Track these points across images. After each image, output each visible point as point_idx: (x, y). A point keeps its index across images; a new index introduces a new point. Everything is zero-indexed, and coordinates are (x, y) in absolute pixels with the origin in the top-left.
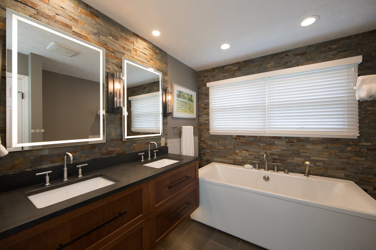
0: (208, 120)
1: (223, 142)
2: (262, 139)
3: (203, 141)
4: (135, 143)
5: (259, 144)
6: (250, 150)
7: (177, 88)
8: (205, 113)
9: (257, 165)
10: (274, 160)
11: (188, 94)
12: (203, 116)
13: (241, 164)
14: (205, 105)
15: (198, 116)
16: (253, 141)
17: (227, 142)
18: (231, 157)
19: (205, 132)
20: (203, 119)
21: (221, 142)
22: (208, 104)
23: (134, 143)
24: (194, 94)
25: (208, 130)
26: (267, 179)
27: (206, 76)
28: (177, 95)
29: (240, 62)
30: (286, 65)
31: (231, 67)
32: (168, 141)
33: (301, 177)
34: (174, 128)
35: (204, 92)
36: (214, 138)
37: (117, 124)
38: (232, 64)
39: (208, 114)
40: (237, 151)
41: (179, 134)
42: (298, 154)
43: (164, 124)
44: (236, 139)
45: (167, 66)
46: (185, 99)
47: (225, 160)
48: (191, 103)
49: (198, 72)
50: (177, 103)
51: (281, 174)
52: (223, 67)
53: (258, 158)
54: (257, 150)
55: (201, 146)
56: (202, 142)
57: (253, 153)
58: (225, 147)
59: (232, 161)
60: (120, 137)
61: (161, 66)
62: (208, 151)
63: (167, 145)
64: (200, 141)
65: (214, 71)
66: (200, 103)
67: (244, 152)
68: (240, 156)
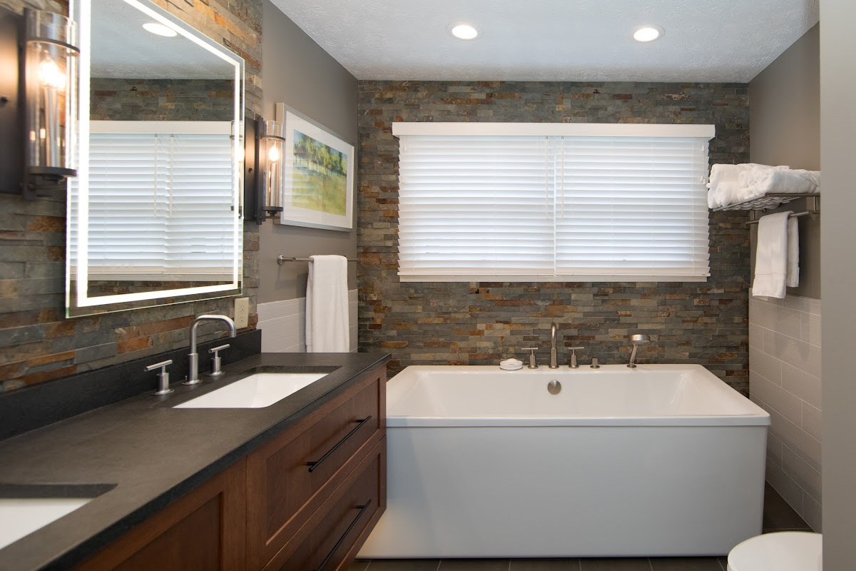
0: (395, 237)
1: (441, 304)
2: (542, 291)
3: (372, 302)
4: (125, 324)
5: (535, 304)
6: (514, 319)
7: (296, 125)
8: (381, 214)
9: (532, 358)
10: (569, 340)
11: (328, 149)
12: (376, 225)
13: (491, 359)
14: (384, 189)
15: (359, 222)
16: (521, 296)
17: (452, 302)
18: (462, 344)
19: (384, 274)
20: (375, 235)
21: (434, 303)
22: (395, 189)
23: (120, 326)
24: (349, 151)
25: (395, 266)
26: (555, 388)
27: (390, 101)
28: (296, 147)
29: (492, 82)
30: (595, 115)
31: (467, 89)
32: (262, 308)
33: (621, 370)
34: (283, 260)
35: (381, 148)
36: (412, 291)
37: (32, 243)
38: (469, 84)
39: (393, 219)
40: (481, 326)
41: (301, 283)
42: (614, 321)
43: (250, 247)
44: (477, 292)
45: (259, 40)
46: (321, 163)
47: (446, 356)
48: (340, 179)
49: (361, 82)
50: (295, 176)
51: (585, 370)
52: (444, 85)
53: (534, 339)
54: (532, 319)
55: (368, 319)
56: (372, 307)
57: (522, 328)
58: (447, 316)
59: (465, 356)
60: (46, 303)
61: (238, 31)
62: (394, 333)
63: (255, 324)
64: (363, 304)
65: (416, 90)
66: (365, 183)
67: (500, 326)
68: (488, 339)
